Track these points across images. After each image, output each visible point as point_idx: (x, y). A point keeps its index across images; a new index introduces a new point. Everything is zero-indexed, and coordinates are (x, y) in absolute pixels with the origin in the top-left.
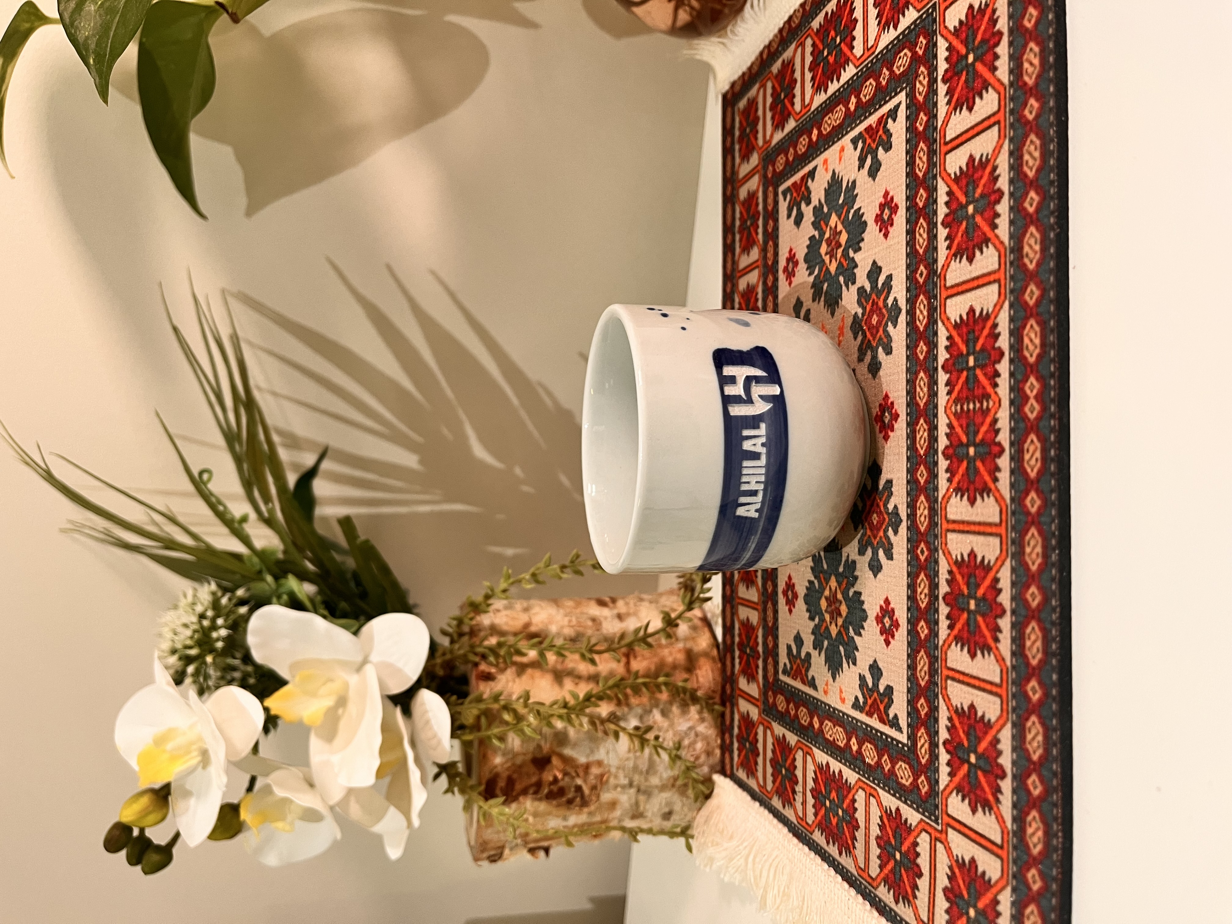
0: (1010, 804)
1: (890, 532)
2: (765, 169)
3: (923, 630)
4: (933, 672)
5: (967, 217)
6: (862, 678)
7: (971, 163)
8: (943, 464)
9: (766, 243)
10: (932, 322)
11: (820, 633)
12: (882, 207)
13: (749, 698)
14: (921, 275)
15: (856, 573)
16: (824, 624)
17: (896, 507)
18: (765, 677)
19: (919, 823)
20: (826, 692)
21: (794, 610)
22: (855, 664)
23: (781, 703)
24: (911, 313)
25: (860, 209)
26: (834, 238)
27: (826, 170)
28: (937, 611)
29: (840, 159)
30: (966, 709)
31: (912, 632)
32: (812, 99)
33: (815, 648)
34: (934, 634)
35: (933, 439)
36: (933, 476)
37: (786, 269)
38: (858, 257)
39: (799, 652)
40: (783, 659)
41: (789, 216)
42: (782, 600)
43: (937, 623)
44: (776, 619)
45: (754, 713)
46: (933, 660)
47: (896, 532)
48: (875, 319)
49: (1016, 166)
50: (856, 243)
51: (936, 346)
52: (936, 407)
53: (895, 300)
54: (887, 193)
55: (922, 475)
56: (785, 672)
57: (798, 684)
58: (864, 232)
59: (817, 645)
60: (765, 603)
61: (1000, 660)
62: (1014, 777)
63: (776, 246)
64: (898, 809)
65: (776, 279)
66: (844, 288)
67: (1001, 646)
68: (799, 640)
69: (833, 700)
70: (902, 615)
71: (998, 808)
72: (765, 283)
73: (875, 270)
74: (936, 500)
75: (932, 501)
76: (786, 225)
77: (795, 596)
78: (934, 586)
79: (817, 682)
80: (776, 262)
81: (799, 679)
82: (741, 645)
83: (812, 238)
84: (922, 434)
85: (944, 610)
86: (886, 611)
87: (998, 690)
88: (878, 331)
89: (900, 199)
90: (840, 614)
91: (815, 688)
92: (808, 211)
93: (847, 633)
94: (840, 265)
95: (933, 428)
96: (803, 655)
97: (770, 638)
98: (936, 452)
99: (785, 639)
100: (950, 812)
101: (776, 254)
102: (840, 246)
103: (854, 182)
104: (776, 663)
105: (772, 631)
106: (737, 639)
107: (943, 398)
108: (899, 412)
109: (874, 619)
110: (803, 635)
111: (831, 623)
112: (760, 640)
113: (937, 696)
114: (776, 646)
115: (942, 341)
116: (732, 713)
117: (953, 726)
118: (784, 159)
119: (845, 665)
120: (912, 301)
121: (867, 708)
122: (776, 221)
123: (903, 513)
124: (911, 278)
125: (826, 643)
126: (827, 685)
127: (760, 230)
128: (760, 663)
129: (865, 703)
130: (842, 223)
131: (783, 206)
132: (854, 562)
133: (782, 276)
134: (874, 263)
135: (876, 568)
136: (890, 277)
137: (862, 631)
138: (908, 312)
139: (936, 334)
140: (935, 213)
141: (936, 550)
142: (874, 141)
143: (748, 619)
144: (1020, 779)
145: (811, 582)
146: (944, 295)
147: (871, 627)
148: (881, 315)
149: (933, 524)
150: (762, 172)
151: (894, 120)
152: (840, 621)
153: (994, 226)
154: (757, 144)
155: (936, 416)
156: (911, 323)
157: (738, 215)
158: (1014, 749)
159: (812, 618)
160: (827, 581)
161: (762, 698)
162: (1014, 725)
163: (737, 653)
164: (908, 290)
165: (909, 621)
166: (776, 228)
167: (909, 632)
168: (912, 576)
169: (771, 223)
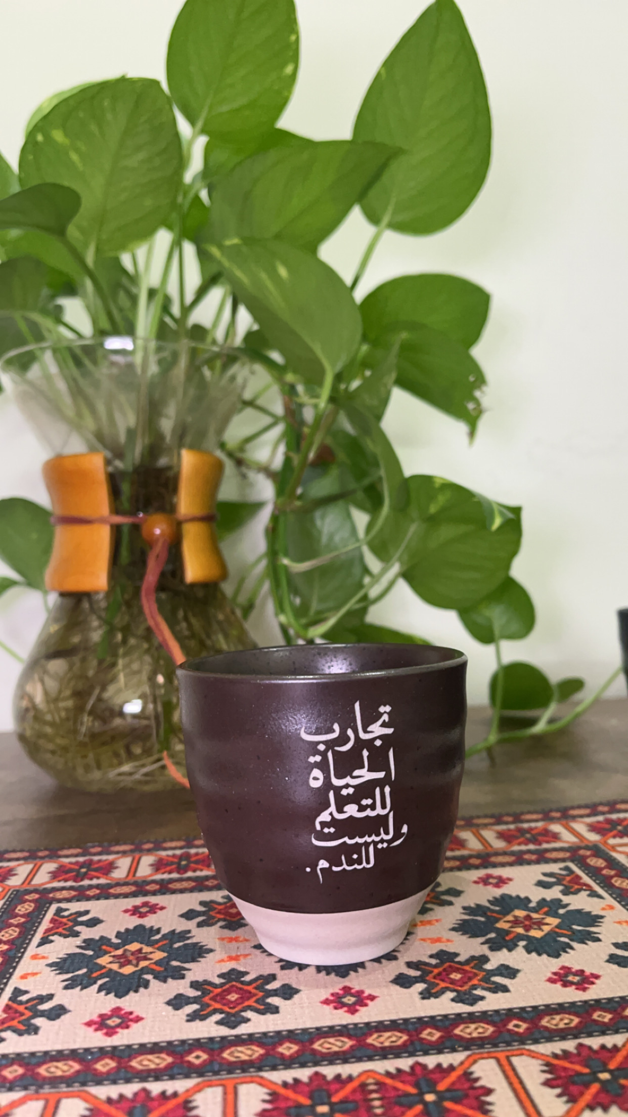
1: (218, 1017)
2: (587, 848)
3: (105, 1065)
4: (54, 1081)
6: (49, 997)
8: (304, 1074)
9: (512, 853)
10: (467, 1044)
11: (99, 946)
12: (581, 973)
13: (32, 874)
14: (517, 1026)
15: (170, 980)
16: (111, 949)
17: (247, 1020)
18: (54, 890)
20: (35, 957)
21: (127, 915)
22: (66, 988)
23: (24, 908)
24: (472, 1018)
25: (572, 948)
26: (533, 922)
27: (603, 909)
28: (128, 1081)
29: (619, 923)
31: (102, 1053)
33: (85, 941)
34: (99, 1080)
35: (333, 1058)
36: (288, 1063)
37: (489, 876)
38: (520, 951)
39: (82, 923)
40: (75, 907)
41: (545, 874)
42: (138, 901)
43: (114, 1082)
44: (117, 896)
45: (15, 882)
46: (68, 1081)
47: (219, 1023)
48: (456, 976)
50: (535, 947)
51: (440, 1052)
52: (370, 1058)
53: (482, 998)
54: (596, 976)
55: (288, 1049)
56: (59, 911)
57: (45, 924)
58: (549, 955)
59: (88, 943)
60: (135, 884)
63: (511, 864)
65: (477, 867)
66: (484, 940)
68: (94, 922)
69: (25, 965)
70: (122, 1038)
72: (471, 857)
73: (510, 972)
74: (260, 1069)
75: (259, 1065)
76: (536, 872)
77: (142, 915)
78: (157, 1075)
79: (46, 946)
80: (495, 865)
81: (52, 925)
82: (91, 862)
83: (528, 900)
84: (335, 1045)
85: (130, 1089)
86: (127, 1020)
88: (443, 980)
89: (593, 993)
90: (122, 965)
91: (40, 945)
92: (554, 893)
93: (101, 976)
94: (508, 932)
95: (343, 1057)
96: (78, 928)
97: (98, 891)
98: (316, 1064)
99: (96, 908)
101: (503, 865)
102: (527, 930)
103: (599, 940)
104: (68, 900)
105: (104, 893)
106: (96, 858)
107: (381, 1066)
108: (357, 1014)
109: (118, 1005)
110: (99, 927)
111: (114, 956)
112: (95, 882)
114: (88, 898)
115: (446, 1059)
116: (17, 859)
118: (603, 866)
119: (65, 977)
120: (484, 1017)
121: (15, 1006)
122: (537, 862)
123: (243, 1030)
124: (510, 1014)
125: (90, 953)
126: (43, 956)
127: (523, 848)
128: (70, 884)
129: (21, 1003)
130: (551, 930)
131: (555, 868)
132: (183, 977)
133: (482, 873)
134: (518, 970)
135: (177, 1002)
136: (505, 989)
137: (104, 993)
138: (471, 1014)
139: (454, 1050)
140: (590, 1035)
141: (201, 1075)
143: (117, 868)
145: (158, 931)
146: (499, 1055)
147: (108, 1002)
148: (463, 982)
149: (231, 1067)
150: (583, 845)
152: (115, 967)
154: (608, 839)
155: (359, 1060)
156: (459, 1019)
157: (533, 825)
159: (118, 934)
160: (160, 949)
161: (31, 888)
163: (81, 859)
164: (497, 1012)
165: (115, 1048)
166: (529, 863)
167: (101, 1049)
168: (169, 1048)
169: (534, 857)
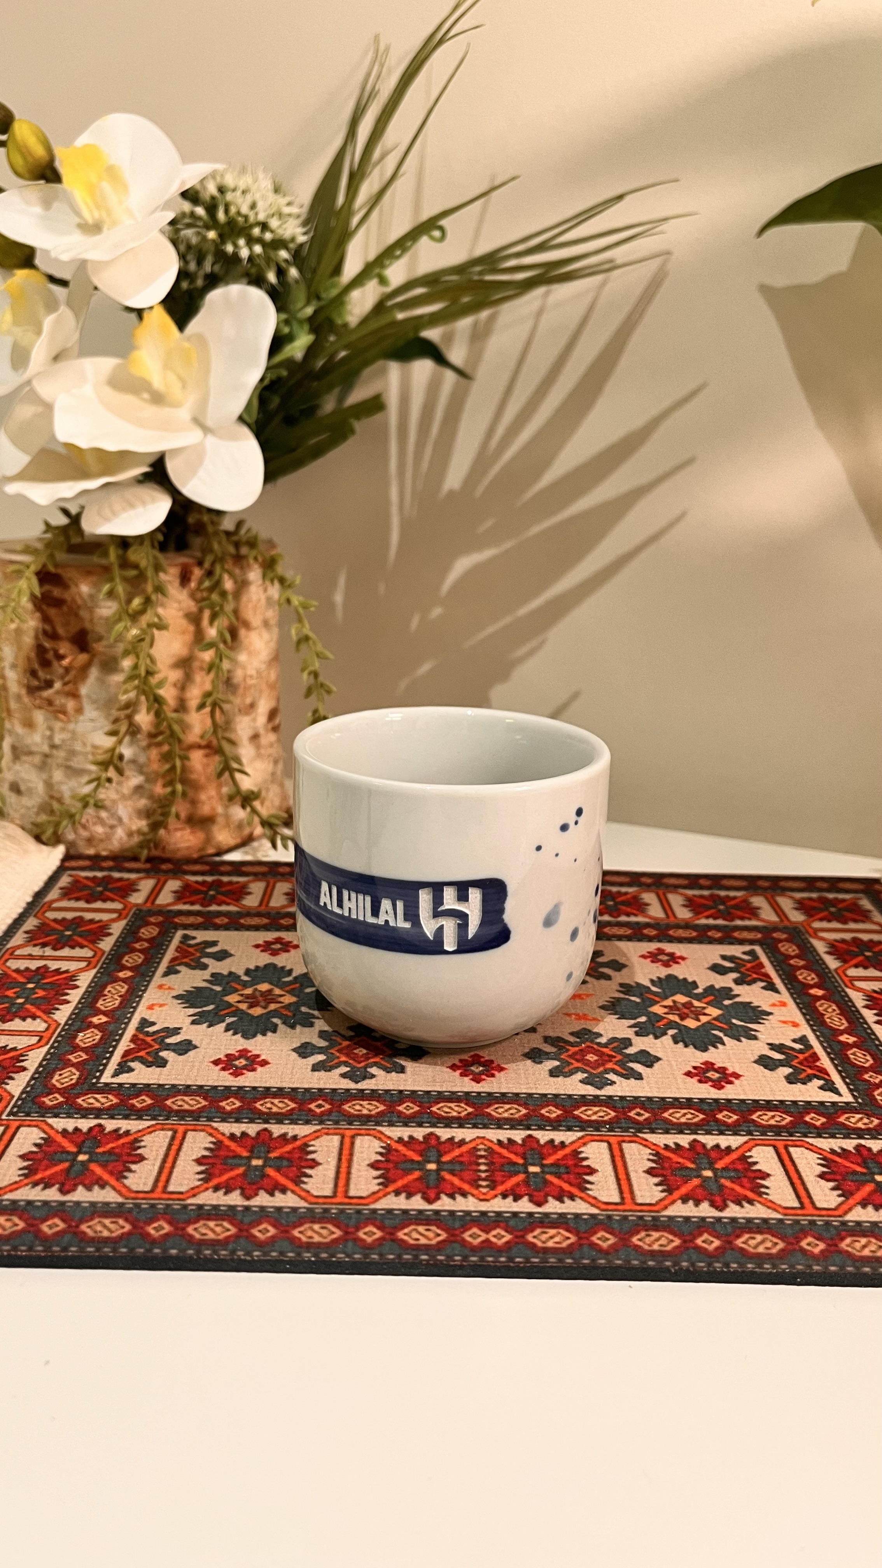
0: (31, 1198)
1: (344, 1069)
2: (784, 930)
3: (231, 1104)
4: (182, 1114)
5: (700, 1169)
6: (176, 1031)
7: (761, 1175)
8: (419, 1133)
9: (695, 928)
10: (584, 1125)
11: (229, 981)
12: (722, 1070)
13: (155, 892)
14: (638, 1114)
15: (298, 1028)
16: (239, 987)
17: (373, 1076)
18: (181, 913)
19: (9, 1093)
20: (160, 987)
21: (258, 950)
22: (193, 1023)
23: (148, 932)
24: (596, 1101)
25: (723, 1044)
26: (692, 1011)
27: (774, 1005)
28: (252, 1121)
29: (784, 1022)
30: (139, 1151)
31: (228, 1092)
32: (859, 990)
33: (213, 975)
34: (226, 1117)
35: (448, 1122)
36: (406, 1121)
37: (661, 951)
38: (667, 1040)
39: (209, 955)
40: (201, 936)
41: (724, 957)
42: (270, 936)
43: (238, 1121)
44: (249, 928)
45: (137, 899)
46: (196, 1115)
47: (344, 1076)
48: (591, 1057)
49: (751, 1226)
50: (684, 1038)
51: (555, 1129)
52: (485, 1127)
53: (613, 1083)
54: (737, 1076)
55: (408, 1108)
56: (186, 937)
57: (170, 953)
58: (695, 1048)
59: (216, 978)
60: (267, 915)
61: (194, 1192)
62: (62, 1204)
63: (690, 940)
64: (24, 1069)
65: (650, 939)
66: (632, 1022)
67: (209, 1193)
68: (223, 955)
69: (151, 995)
70: (248, 1080)
71: (27, 1185)
72: (647, 925)
73: (649, 1060)
74: (378, 1124)
75: (377, 1119)
76: (714, 953)
77: (274, 953)
78: (280, 1118)
79: (173, 976)
80: (671, 940)
81: (177, 954)
82: (218, 884)
83: (695, 985)
84: (454, 1110)
85: (252, 1129)
86: (254, 1062)
87: (159, 1189)
88: (578, 1061)
89: (730, 1092)
90: (251, 1006)
91: (166, 974)
92: (727, 981)
93: (229, 1015)
94: (660, 1018)
95: (461, 1122)
96: (205, 960)
97: (226, 920)
98: (434, 1125)
99: (225, 939)
100: (22, 1129)
101: (680, 940)
102: (682, 1019)
103: (755, 1038)
104: (196, 927)
105: (234, 923)
106: (225, 879)
107: (494, 1135)
108: (482, 1084)
109: (245, 1047)
110: (228, 961)
111: (242, 995)
112: (224, 908)
113: (154, 1118)
114: (217, 927)
115: (559, 1136)
116: (137, 871)
117: (120, 1137)
118: (793, 954)
119: (192, 1011)
120: (608, 1102)
121: (141, 1036)
122: (720, 942)
123: (366, 1085)
124: (636, 1102)
125: (218, 988)
126: (169, 988)
127: (711, 921)
128: (197, 907)
129: (148, 1034)
130: (708, 1022)
131: (736, 951)
132: (311, 1025)
133: (653, 946)
134: (658, 1059)
135: (304, 1051)
136: (639, 1077)
137: (231, 1032)
138: (597, 1097)
139: (569, 1129)
140: (708, 1133)
141: (321, 1122)
142: (801, 1063)
143: (249, 893)
144: (59, 1210)
145: (290, 972)
146: (613, 1140)
147: (235, 1043)
148: (596, 1065)
149: (351, 1119)
150: (781, 926)
151: (821, 1088)
152: (243, 1006)
153: (685, 1200)
154: (813, 921)
155: (475, 1126)
156: (584, 1101)
157: (732, 894)
158: (93, 1204)
159: (248, 972)
160: (291, 992)
161: (155, 909)
162: (121, 1205)
163: (209, 879)
164: (622, 1098)
165: (240, 1088)
166: (711, 941)
167: (227, 1088)
168: (292, 1094)
169: (718, 935)
